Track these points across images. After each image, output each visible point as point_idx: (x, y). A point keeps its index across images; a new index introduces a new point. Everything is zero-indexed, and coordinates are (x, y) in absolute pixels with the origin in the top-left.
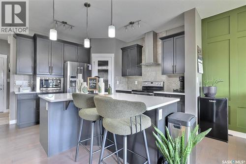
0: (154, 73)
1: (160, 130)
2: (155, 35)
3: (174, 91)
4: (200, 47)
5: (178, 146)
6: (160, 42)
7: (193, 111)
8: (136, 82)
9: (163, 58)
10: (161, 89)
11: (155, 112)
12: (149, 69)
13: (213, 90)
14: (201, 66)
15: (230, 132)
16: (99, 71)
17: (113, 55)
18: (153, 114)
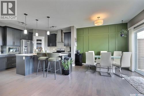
0: (61, 45)
1: (63, 61)
2: (62, 31)
3: (68, 52)
4: (76, 38)
5: (67, 64)
6: (63, 34)
7: (73, 57)
8: (54, 49)
9: (64, 40)
10: (64, 51)
11: (62, 56)
12: (59, 44)
13: (79, 51)
14: (76, 44)
15: (82, 64)
16: (37, 43)
17: (44, 37)
18: (61, 57)
